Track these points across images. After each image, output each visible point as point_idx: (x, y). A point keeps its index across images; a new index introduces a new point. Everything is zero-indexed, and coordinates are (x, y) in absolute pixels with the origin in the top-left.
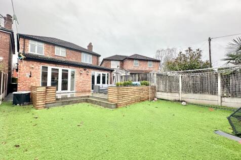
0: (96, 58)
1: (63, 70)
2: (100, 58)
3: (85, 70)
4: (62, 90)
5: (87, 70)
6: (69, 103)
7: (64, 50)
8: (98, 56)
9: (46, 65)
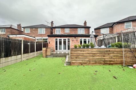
0: (87, 29)
1: (64, 40)
2: (90, 29)
3: (75, 38)
4: (64, 49)
5: (77, 38)
6: (56, 56)
7: (69, 29)
8: (89, 28)
9: (57, 38)
